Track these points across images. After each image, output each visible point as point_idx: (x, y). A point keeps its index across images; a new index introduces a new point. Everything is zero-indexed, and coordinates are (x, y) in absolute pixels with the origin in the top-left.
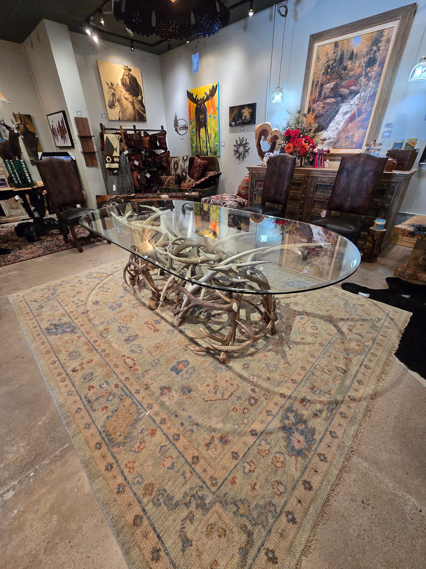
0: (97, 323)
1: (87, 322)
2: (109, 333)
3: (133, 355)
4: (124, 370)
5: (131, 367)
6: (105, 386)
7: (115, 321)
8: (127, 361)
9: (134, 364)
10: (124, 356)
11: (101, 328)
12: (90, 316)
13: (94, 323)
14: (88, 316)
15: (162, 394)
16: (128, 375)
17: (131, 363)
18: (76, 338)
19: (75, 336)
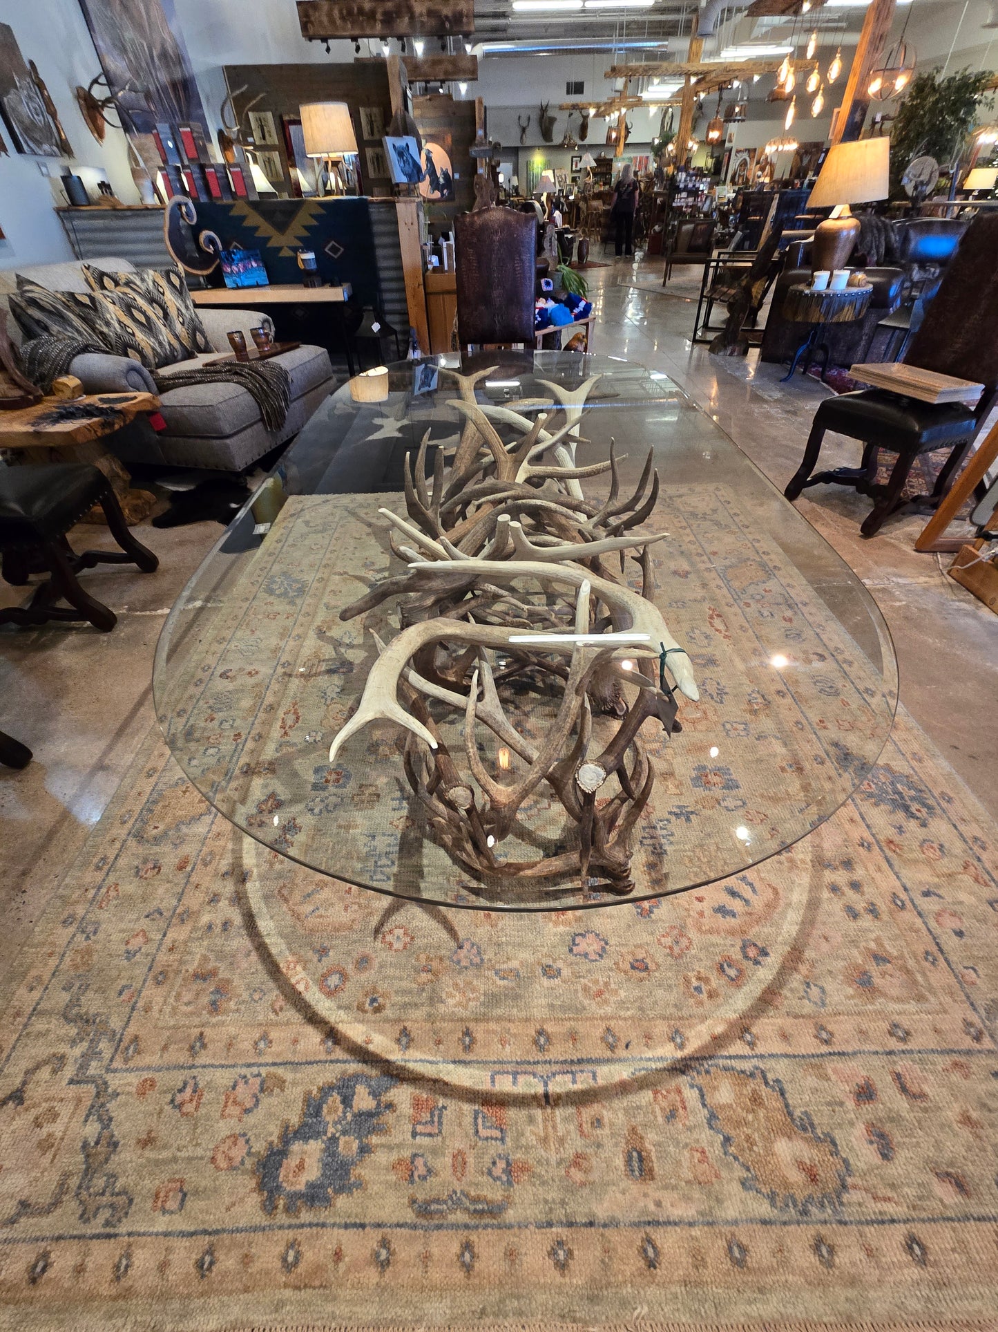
0: (779, 749)
1: (806, 766)
2: (748, 698)
3: (708, 630)
4: (732, 618)
5: (719, 616)
6: (766, 613)
7: (728, 726)
8: (722, 627)
9: (711, 617)
10: (726, 637)
11: (766, 724)
12: (797, 784)
13: (784, 750)
14: (806, 788)
15: (688, 573)
16: (727, 609)
17: (717, 623)
18: (829, 726)
19: (833, 733)
